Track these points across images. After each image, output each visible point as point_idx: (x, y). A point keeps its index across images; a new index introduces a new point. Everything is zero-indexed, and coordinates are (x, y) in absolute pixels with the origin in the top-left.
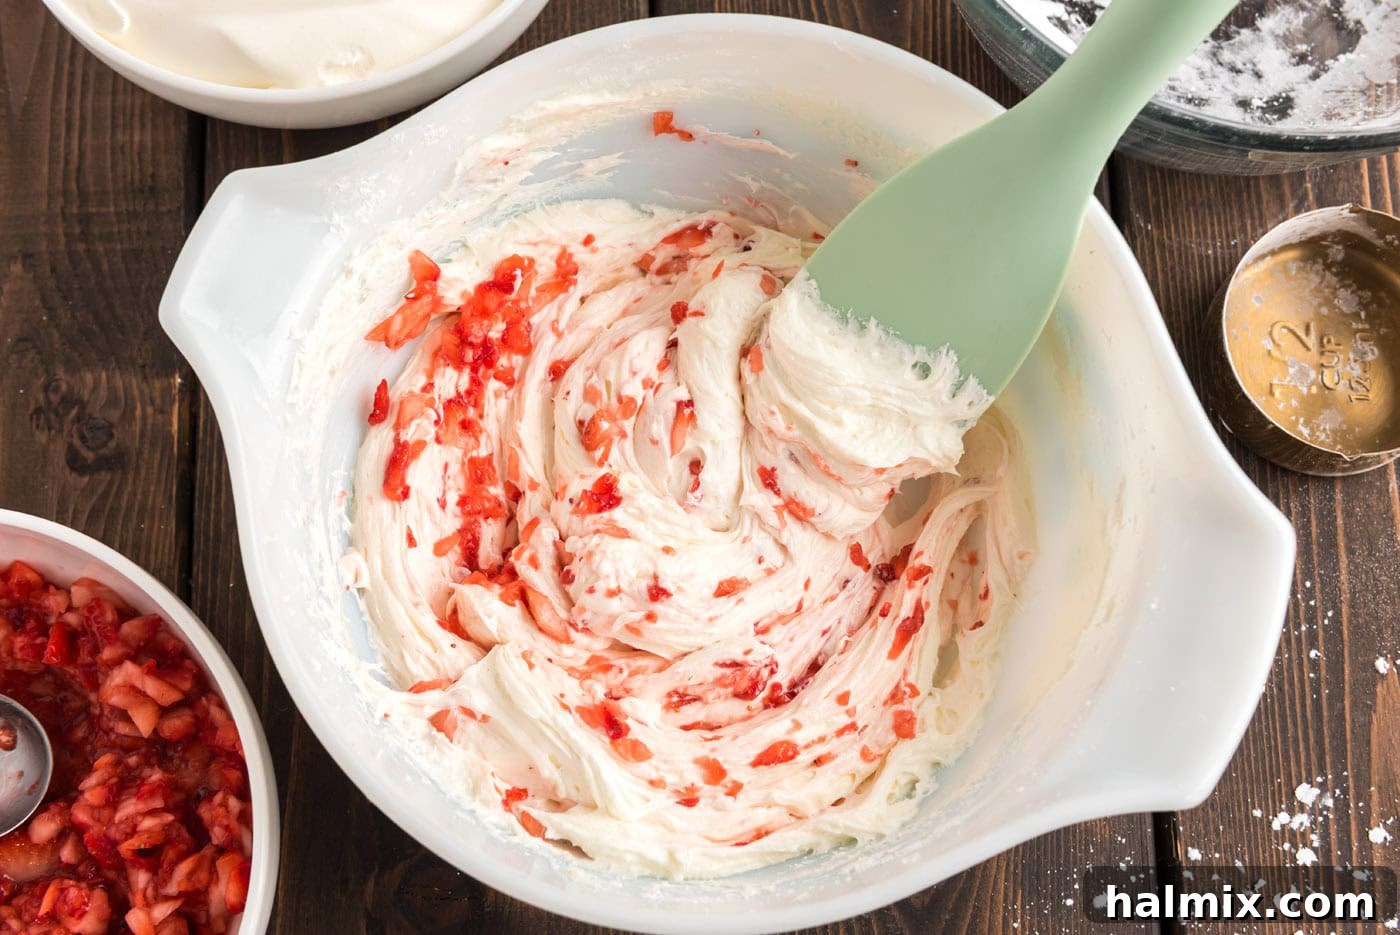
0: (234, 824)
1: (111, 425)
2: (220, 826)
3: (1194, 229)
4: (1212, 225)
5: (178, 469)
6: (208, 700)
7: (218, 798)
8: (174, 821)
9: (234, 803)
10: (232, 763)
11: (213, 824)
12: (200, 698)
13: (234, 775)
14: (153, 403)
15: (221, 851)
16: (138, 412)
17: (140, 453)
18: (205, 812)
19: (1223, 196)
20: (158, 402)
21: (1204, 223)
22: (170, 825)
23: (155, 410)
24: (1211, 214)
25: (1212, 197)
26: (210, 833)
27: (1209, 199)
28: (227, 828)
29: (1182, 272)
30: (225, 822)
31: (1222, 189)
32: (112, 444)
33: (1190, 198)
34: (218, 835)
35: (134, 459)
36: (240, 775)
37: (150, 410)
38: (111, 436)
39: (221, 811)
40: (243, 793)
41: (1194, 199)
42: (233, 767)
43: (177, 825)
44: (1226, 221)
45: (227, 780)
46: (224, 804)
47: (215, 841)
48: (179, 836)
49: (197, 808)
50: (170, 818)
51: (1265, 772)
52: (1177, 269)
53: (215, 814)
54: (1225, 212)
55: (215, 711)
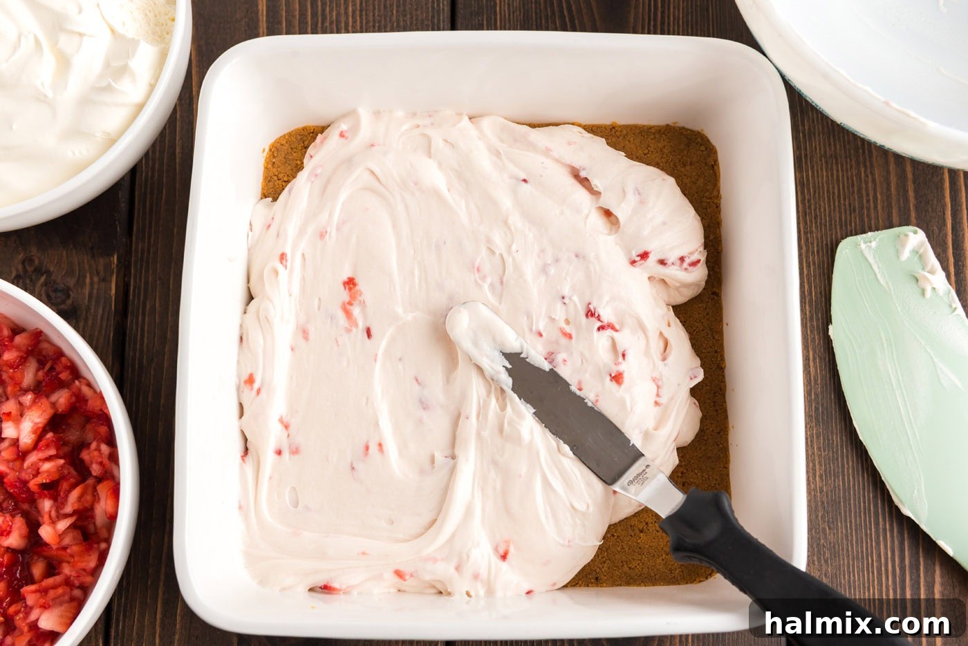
0: (106, 461)
1: (69, 289)
2: (97, 463)
3: (825, 174)
4: (838, 171)
5: (114, 320)
6: (80, 382)
7: (94, 445)
8: (64, 464)
9: (105, 448)
10: (101, 422)
11: (92, 463)
12: (74, 382)
13: (103, 429)
14: (98, 273)
15: (99, 480)
16: (88, 280)
17: (88, 309)
18: (85, 455)
19: (845, 151)
20: (102, 274)
21: (832, 169)
22: (62, 467)
23: (99, 279)
24: (837, 163)
25: (838, 151)
26: (91, 469)
27: (836, 153)
28: (101, 464)
29: (816, 203)
30: (100, 460)
31: (845, 147)
32: (69, 302)
33: (823, 152)
34: (95, 469)
35: (84, 313)
36: (108, 430)
37: (96, 279)
38: (69, 296)
39: (96, 453)
40: (111, 441)
41: (825, 152)
42: (102, 424)
43: (68, 466)
44: (847, 169)
45: (99, 433)
46: (98, 449)
47: (94, 474)
48: (69, 473)
49: (79, 454)
50: (62, 461)
51: (862, 552)
52: (812, 201)
53: (93, 456)
54: (847, 162)
55: (85, 389)
